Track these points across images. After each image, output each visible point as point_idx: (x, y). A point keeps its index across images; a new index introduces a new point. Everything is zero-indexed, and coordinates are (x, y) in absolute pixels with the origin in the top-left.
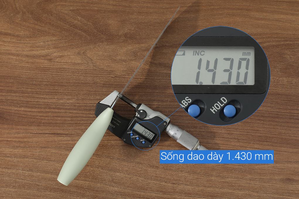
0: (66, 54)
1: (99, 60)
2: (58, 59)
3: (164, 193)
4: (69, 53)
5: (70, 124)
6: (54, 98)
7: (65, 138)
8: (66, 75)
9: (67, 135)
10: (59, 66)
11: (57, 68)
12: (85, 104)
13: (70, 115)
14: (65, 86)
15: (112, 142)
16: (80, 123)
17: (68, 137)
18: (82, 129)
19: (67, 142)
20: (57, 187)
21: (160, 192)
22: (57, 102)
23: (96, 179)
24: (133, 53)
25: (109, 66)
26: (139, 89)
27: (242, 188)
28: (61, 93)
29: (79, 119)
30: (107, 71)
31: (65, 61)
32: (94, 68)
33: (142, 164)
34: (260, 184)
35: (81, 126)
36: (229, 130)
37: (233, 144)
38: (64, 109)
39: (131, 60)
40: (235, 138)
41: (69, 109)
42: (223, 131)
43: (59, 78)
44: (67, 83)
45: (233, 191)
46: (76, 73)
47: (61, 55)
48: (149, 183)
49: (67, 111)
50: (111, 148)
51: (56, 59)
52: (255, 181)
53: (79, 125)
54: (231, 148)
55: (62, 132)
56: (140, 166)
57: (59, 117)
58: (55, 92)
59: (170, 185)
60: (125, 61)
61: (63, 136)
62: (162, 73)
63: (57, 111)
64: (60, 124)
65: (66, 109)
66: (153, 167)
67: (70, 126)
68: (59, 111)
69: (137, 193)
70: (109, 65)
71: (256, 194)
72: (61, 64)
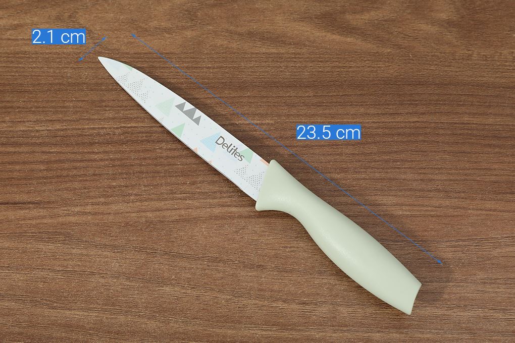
0: (28, 21)
1: (107, 30)
2: (9, 33)
3: (284, 327)
4: (35, 19)
5: (45, 179)
6: (4, 122)
7: (35, 213)
8: (31, 68)
9: (37, 204)
10: (12, 48)
11: (7, 53)
12: (79, 132)
13: (44, 157)
14: (30, 92)
15: (149, 214)
16: (67, 176)
17: (40, 208)
18: (75, 189)
19: (38, 221)
20: (17, 330)
21: (273, 325)
22: (11, 129)
23: (113, 305)
24: (186, 13)
25: (132, 43)
26: (205, 91)
27: (467, 303)
28: (19, 107)
29: (66, 166)
30: (127, 53)
31: (26, 37)
32: (98, 48)
33: (224, 262)
34: (509, 291)
35: (71, 181)
36: (423, 171)
37: (435, 202)
38: (27, 144)
39: (184, 28)
40: (439, 191)
41: (40, 144)
42: (410, 176)
43: (13, 74)
44: (34, 85)
45: (446, 312)
46: (55, 62)
47: (16, 22)
48: (245, 306)
49: (37, 149)
50: (147, 230)
51: (3, 33)
52: (496, 286)
53: (67, 179)
54: (433, 213)
55: (25, 198)
56: (221, 266)
57: (17, 163)
58: (5, 107)
59: (294, 306)
60: (168, 31)
61: (29, 208)
62: (257, 53)
63: (12, 149)
64: (18, 180)
65: (35, 144)
66: (252, 267)
67: (45, 183)
68: (17, 149)
69: (218, 331)
70: (132, 40)
71: (500, 315)
72: (18, 43)
